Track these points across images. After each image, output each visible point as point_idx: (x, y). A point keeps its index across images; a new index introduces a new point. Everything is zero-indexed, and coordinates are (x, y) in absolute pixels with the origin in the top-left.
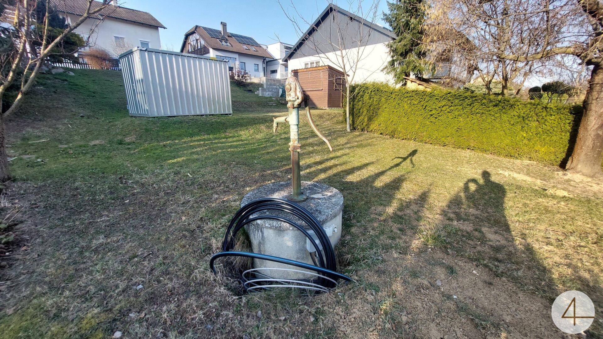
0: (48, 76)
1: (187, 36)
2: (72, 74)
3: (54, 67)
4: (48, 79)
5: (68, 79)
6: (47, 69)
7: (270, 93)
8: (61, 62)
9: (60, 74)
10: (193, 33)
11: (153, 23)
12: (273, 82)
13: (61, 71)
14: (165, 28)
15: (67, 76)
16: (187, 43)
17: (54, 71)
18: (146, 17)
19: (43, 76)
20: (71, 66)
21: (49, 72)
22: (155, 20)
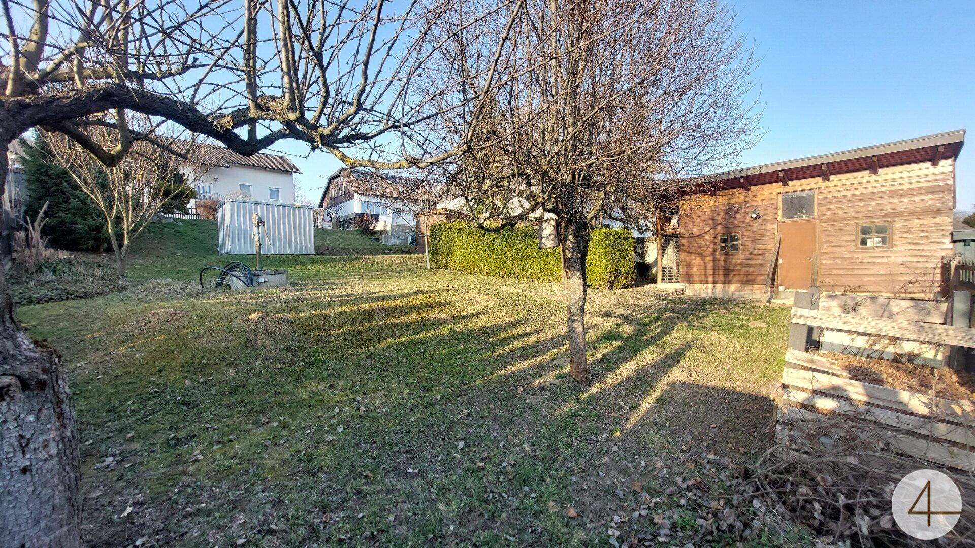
0: (158, 225)
1: (331, 180)
2: (180, 223)
3: (165, 218)
4: (158, 227)
5: (176, 228)
6: (158, 219)
7: (396, 241)
8: (172, 213)
9: (169, 224)
10: (338, 176)
11: (288, 168)
12: (400, 229)
13: (171, 221)
14: (300, 173)
15: (175, 225)
16: (330, 188)
17: (164, 221)
18: (281, 161)
19: (153, 225)
20: (181, 216)
21: (160, 222)
22: (290, 164)
